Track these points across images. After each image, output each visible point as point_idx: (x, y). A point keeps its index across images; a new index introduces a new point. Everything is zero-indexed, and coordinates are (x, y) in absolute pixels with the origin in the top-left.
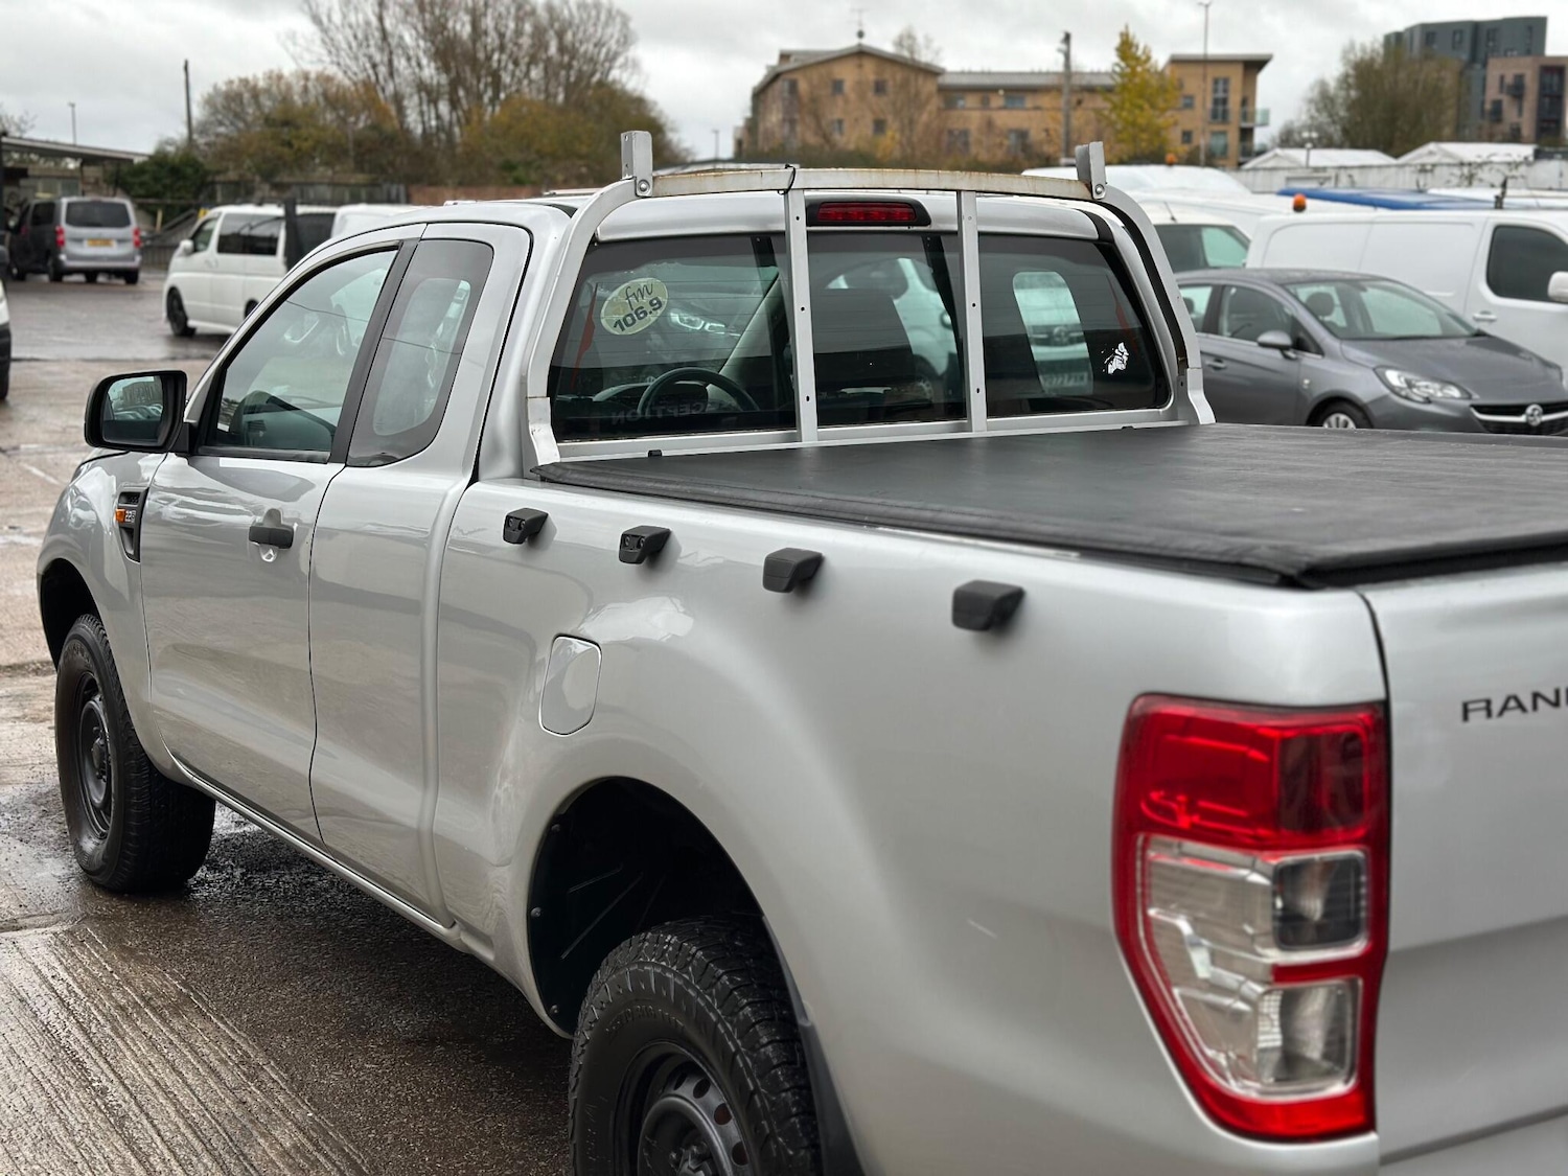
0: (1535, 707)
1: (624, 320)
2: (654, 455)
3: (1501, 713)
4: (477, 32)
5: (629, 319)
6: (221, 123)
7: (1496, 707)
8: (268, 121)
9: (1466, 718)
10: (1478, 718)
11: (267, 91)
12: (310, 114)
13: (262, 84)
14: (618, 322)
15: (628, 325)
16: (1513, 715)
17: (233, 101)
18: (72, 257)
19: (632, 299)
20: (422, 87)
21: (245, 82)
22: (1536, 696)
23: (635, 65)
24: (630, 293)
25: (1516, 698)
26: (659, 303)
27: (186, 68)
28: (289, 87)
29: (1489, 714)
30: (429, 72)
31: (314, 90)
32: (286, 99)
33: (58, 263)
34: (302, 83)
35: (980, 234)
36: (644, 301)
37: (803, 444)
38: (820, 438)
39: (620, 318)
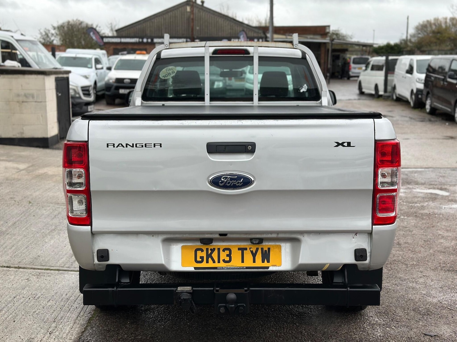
0: (127, 147)
1: (165, 76)
2: (163, 105)
3: (117, 147)
5: (166, 76)
6: (419, 34)
7: (116, 146)
8: (434, 32)
9: (108, 147)
10: (111, 147)
11: (435, 24)
12: (447, 28)
13: (433, 22)
14: (164, 76)
15: (166, 77)
16: (120, 148)
17: (423, 27)
18: (353, 73)
19: (168, 71)
21: (428, 21)
22: (127, 144)
24: (167, 70)
25: (121, 144)
26: (174, 72)
27: (408, 18)
28: (441, 22)
29: (114, 147)
31: (449, 22)
32: (440, 25)
33: (349, 74)
34: (445, 20)
35: (259, 57)
36: (171, 71)
37: (205, 105)
38: (210, 104)
39: (164, 75)
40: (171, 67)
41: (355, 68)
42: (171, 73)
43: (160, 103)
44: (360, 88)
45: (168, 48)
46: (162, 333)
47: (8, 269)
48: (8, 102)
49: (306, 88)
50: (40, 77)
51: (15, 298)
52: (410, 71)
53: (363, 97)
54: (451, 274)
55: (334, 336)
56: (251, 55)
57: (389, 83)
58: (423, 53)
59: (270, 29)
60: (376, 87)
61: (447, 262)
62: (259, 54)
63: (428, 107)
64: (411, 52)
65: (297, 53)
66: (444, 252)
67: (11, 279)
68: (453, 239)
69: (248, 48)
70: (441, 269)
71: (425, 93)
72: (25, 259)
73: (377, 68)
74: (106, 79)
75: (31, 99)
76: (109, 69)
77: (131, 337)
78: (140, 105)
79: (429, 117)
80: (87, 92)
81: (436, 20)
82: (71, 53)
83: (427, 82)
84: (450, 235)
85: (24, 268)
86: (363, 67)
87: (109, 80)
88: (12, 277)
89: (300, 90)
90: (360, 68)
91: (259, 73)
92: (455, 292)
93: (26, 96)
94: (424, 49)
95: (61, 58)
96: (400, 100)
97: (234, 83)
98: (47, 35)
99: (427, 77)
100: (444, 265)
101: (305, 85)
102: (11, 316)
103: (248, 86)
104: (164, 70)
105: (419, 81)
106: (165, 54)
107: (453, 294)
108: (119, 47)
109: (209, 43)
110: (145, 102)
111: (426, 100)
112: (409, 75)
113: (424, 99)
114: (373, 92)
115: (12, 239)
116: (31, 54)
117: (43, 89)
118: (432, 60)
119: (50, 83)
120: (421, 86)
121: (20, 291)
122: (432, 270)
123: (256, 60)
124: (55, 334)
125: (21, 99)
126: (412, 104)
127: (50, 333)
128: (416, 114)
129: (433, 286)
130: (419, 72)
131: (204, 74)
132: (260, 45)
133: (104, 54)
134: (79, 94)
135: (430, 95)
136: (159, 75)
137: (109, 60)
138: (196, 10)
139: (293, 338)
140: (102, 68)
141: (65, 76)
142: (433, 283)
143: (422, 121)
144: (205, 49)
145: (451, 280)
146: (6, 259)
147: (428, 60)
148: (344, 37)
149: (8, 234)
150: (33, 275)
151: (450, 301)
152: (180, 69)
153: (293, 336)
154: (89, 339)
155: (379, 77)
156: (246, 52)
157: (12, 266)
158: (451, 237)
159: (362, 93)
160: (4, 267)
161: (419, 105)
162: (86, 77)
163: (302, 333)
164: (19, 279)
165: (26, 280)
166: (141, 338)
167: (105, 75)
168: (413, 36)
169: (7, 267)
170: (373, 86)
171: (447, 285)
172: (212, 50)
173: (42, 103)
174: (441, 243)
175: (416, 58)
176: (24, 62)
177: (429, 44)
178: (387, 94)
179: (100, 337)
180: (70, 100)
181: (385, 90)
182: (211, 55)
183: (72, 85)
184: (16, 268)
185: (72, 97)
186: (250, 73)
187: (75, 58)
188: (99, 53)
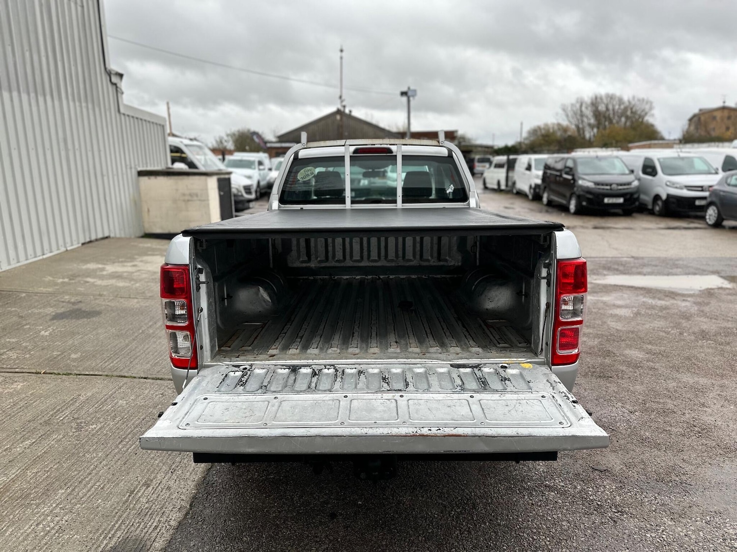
2: (302, 209)
4: (607, 109)
5: (306, 177)
6: (531, 137)
8: (543, 136)
11: (544, 129)
12: (554, 132)
17: (534, 131)
18: (477, 171)
20: (590, 125)
23: (653, 115)
24: (305, 171)
26: (315, 173)
27: (521, 124)
30: (592, 121)
31: (556, 128)
32: (548, 131)
33: (474, 172)
36: (309, 173)
37: (346, 208)
38: (351, 207)
39: (302, 177)
40: (309, 168)
41: (479, 166)
42: (310, 174)
43: (298, 207)
44: (485, 183)
45: (305, 147)
46: (298, 470)
47: (145, 380)
48: (175, 201)
49: (453, 189)
50: (203, 178)
51: (143, 420)
52: (529, 168)
53: (487, 191)
54: (603, 382)
55: (492, 473)
56: (394, 154)
57: (510, 179)
58: (535, 152)
59: (408, 134)
60: (499, 183)
61: (596, 365)
62: (402, 152)
63: (545, 200)
64: (525, 152)
65: (444, 152)
66: (590, 353)
67: (145, 394)
68: (595, 337)
69: (391, 147)
70: (592, 376)
71: (542, 187)
72: (165, 367)
73: (499, 166)
74: (268, 178)
75: (195, 198)
76: (270, 169)
77: (262, 476)
78: (277, 209)
79: (545, 208)
80: (247, 191)
81: (546, 125)
82: (238, 156)
83: (545, 178)
84: (591, 331)
85: (161, 379)
86: (487, 165)
87: (269, 180)
88: (147, 392)
89: (446, 191)
90: (484, 167)
91: (403, 172)
92: (612, 405)
93: (191, 195)
94: (536, 149)
95: (230, 161)
96: (520, 194)
97: (378, 182)
98: (221, 142)
99: (545, 173)
100: (594, 370)
101: (452, 186)
102: (134, 445)
103: (391, 184)
104: (302, 171)
105: (537, 177)
106: (302, 154)
107: (611, 408)
108: (280, 151)
109: (349, 142)
110: (283, 206)
111: (543, 193)
112: (528, 172)
113: (541, 192)
114: (496, 187)
115: (157, 343)
116: (198, 157)
117: (206, 189)
118: (548, 158)
119: (212, 183)
120: (539, 182)
121: (151, 410)
122: (583, 376)
123: (399, 160)
124: (178, 473)
125: (186, 198)
126: (530, 197)
127: (172, 472)
128: (534, 205)
129: (588, 398)
130: (537, 169)
131: (344, 173)
132: (404, 143)
133: (266, 157)
134: (241, 192)
135: (547, 189)
136: (297, 176)
137: (271, 162)
138: (344, 119)
139: (446, 477)
140: (264, 169)
141: (227, 176)
142: (586, 393)
143: (541, 212)
144: (345, 148)
145: (605, 389)
146: (145, 367)
147: (545, 159)
148: (469, 140)
149: (154, 337)
150: (169, 388)
151: (609, 417)
152: (322, 169)
153: (446, 474)
154: (215, 479)
155: (501, 174)
156: (389, 151)
157: (149, 377)
158: (592, 334)
159: (486, 188)
160: (142, 378)
161: (537, 197)
162: (249, 177)
163: (455, 469)
164: (154, 394)
165: (160, 395)
166: (274, 478)
167: (267, 175)
168: (526, 139)
169: (145, 378)
170: (495, 182)
171: (602, 395)
172: (352, 149)
173: (205, 200)
174: (585, 342)
175: (534, 157)
176: (191, 165)
177: (540, 145)
178: (509, 189)
179: (228, 477)
180: (233, 198)
181: (507, 185)
182: (352, 155)
183: (234, 184)
184: (153, 379)
185: (235, 196)
186: (391, 172)
187: (241, 161)
188: (263, 156)
